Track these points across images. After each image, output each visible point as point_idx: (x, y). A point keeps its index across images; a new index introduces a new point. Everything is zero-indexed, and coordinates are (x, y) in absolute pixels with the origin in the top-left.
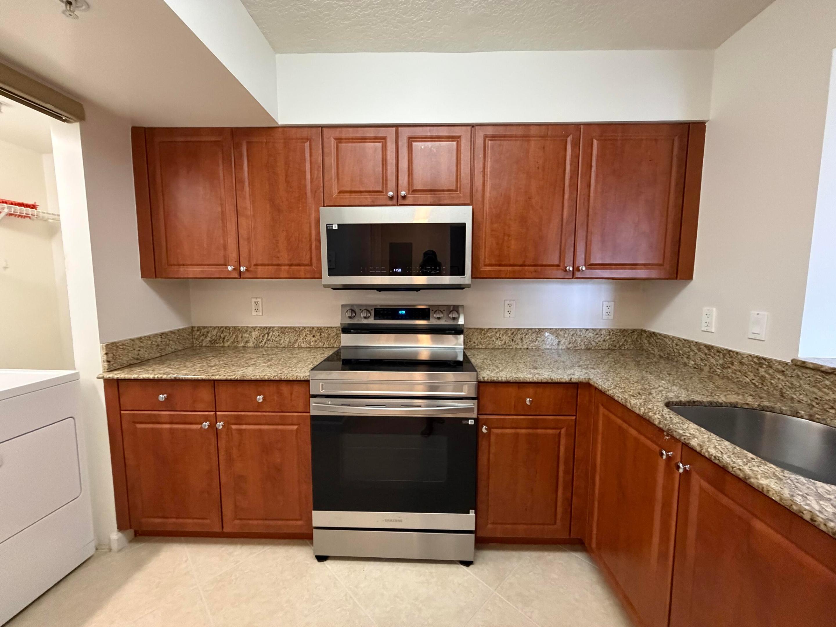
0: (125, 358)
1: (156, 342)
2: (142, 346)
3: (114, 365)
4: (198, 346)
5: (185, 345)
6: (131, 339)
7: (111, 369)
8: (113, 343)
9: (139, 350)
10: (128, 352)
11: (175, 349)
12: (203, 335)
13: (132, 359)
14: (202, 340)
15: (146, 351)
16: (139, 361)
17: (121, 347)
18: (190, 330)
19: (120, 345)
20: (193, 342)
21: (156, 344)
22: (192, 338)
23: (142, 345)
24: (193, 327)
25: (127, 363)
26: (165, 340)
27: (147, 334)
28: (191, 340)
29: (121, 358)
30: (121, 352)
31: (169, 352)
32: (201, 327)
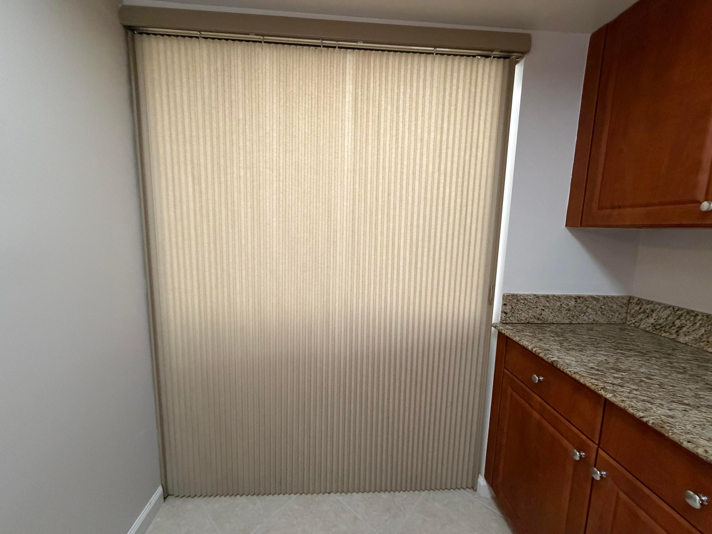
0: (523, 314)
1: (568, 305)
2: (548, 306)
3: (511, 318)
4: (633, 325)
5: (612, 318)
6: (535, 295)
7: (507, 322)
8: (513, 295)
9: (543, 310)
10: (529, 309)
11: (594, 320)
12: (644, 312)
13: (532, 317)
14: (641, 320)
15: (551, 313)
16: (540, 322)
17: (522, 301)
18: (625, 301)
19: (522, 299)
20: (626, 318)
21: (567, 308)
22: (627, 313)
23: (548, 304)
24: (630, 298)
25: (526, 320)
26: (581, 306)
27: (557, 293)
28: (624, 315)
29: (520, 312)
30: (521, 306)
31: (584, 322)
32: (645, 300)
